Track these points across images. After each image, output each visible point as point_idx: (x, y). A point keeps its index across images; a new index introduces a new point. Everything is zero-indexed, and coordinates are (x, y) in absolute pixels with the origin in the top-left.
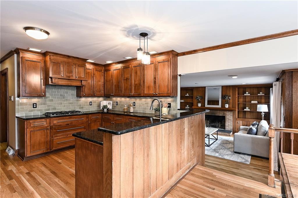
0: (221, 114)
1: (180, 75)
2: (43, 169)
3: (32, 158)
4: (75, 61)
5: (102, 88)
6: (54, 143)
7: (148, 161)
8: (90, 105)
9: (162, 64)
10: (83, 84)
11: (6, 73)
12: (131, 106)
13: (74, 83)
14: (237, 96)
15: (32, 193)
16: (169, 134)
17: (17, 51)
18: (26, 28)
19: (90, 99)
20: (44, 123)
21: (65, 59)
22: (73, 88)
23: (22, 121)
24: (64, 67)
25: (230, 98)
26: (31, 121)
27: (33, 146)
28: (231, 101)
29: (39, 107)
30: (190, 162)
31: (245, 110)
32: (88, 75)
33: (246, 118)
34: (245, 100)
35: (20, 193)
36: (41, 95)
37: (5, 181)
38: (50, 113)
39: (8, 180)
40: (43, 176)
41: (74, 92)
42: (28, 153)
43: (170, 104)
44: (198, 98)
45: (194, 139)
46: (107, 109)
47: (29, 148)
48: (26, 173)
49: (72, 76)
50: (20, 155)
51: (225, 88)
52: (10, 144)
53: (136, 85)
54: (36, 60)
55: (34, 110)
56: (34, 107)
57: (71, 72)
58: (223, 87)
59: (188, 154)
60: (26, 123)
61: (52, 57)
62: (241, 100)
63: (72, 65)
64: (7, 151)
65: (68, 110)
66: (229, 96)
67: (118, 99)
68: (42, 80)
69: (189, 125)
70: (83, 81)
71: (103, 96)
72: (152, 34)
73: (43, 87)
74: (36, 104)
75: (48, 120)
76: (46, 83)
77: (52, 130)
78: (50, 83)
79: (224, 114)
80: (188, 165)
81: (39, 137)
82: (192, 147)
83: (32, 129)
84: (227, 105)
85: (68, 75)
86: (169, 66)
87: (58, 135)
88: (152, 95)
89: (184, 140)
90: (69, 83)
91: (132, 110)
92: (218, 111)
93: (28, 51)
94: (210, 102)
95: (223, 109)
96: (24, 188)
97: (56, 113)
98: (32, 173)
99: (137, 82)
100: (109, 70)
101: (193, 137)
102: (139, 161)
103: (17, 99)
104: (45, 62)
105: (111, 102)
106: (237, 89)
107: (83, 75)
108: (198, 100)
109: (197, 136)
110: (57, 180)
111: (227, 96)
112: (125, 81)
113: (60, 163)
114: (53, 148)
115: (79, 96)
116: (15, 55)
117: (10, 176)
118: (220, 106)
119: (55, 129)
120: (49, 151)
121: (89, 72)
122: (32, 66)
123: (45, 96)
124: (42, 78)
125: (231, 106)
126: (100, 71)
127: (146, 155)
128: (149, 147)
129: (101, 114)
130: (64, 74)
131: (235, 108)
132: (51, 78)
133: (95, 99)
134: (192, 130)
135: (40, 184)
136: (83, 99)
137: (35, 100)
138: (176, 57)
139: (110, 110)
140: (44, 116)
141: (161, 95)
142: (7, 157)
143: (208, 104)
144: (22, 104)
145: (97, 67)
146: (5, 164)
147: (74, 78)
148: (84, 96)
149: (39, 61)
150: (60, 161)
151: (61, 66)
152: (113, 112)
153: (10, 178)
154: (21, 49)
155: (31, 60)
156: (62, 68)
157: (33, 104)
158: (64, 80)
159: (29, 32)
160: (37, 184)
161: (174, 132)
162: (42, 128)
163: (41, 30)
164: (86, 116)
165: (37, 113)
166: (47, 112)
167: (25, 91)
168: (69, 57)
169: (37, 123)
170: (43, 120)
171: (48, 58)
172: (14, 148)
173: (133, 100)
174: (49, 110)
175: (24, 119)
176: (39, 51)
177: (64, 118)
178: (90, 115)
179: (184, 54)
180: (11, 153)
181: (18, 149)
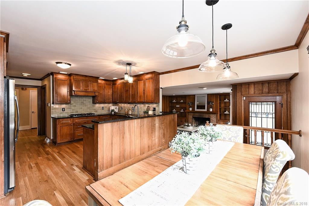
0: (206, 116)
1: (161, 88)
2: (68, 150)
3: (61, 144)
4: (91, 79)
5: (111, 97)
6: (76, 135)
7: (123, 141)
8: (103, 109)
9: (148, 80)
10: (96, 95)
11: (45, 88)
12: (130, 109)
13: (90, 94)
14: (219, 102)
15: (60, 161)
16: (141, 127)
17: (52, 74)
18: (57, 63)
19: (102, 105)
20: (69, 121)
21: (84, 78)
22: (90, 97)
23: (55, 119)
24: (83, 83)
25: (213, 103)
26: (61, 120)
27: (62, 136)
28: (215, 106)
29: (66, 111)
30: (161, 146)
31: (225, 113)
32: (101, 88)
33: (226, 120)
34: (225, 105)
35: (53, 161)
36: (67, 102)
37: (44, 156)
38: (73, 115)
39: (46, 155)
40: (67, 154)
41: (91, 100)
42: (59, 141)
43: (155, 108)
44: (189, 103)
45: (166, 132)
46: (114, 112)
47: (59, 137)
48: (57, 152)
49: (88, 89)
50: (54, 142)
51: (210, 96)
52: (47, 135)
53: (133, 95)
54: (64, 79)
55: (63, 113)
56: (63, 111)
57: (88, 86)
58: (208, 94)
59: (159, 141)
60: (57, 121)
61: (75, 77)
62: (223, 105)
63: (89, 82)
64: (45, 140)
65: (86, 113)
66: (213, 102)
67: (123, 105)
68: (68, 92)
69: (160, 122)
70: (96, 93)
71: (112, 102)
72: (134, 64)
73: (69, 97)
74: (64, 108)
75: (72, 119)
76: (71, 95)
77: (75, 126)
78: (73, 94)
79: (209, 116)
80: (159, 148)
81: (66, 130)
82: (163, 137)
83: (61, 125)
84: (211, 109)
85: (86, 88)
86: (153, 82)
87: (78, 129)
88: (143, 102)
89: (155, 131)
90: (86, 94)
91: (130, 113)
92: (205, 114)
93: (59, 73)
94: (198, 107)
95: (208, 112)
96: (55, 159)
97: (78, 115)
98: (61, 152)
99: (133, 93)
100: (116, 84)
101: (164, 130)
102: (116, 140)
103: (52, 105)
104: (70, 80)
105: (118, 107)
106: (219, 97)
107: (96, 88)
108: (190, 105)
109: (169, 130)
110: (75, 156)
111: (211, 102)
112: (126, 92)
113: (79, 147)
114: (75, 138)
115: (94, 103)
116: (51, 76)
117: (48, 153)
118: (206, 110)
119: (76, 125)
120: (72, 140)
121: (101, 86)
122: (62, 83)
123: (70, 103)
124: (68, 91)
125: (214, 110)
126: (110, 85)
127: (121, 137)
128: (124, 133)
129: (109, 116)
130: (83, 88)
131: (218, 111)
132: (74, 91)
133: (106, 105)
134: (163, 126)
135: (65, 157)
136: (97, 105)
137: (64, 106)
138: (158, 75)
139: (117, 113)
140: (70, 117)
141: (148, 102)
142: (46, 144)
143: (197, 109)
144: (55, 109)
145: (107, 82)
146: (44, 147)
147: (90, 90)
148: (97, 103)
149: (66, 80)
150: (79, 146)
151: (81, 82)
152: (119, 115)
153: (48, 154)
154: (55, 73)
155: (61, 79)
156: (81, 84)
157: (63, 108)
158: (83, 92)
159: (59, 65)
160: (63, 157)
161: (145, 126)
162: (68, 125)
163: (66, 63)
164: (98, 117)
165: (65, 114)
166: (72, 114)
167: (57, 100)
168: (86, 76)
169: (65, 121)
170: (69, 119)
171: (72, 77)
172: (50, 138)
173: (132, 105)
174: (73, 112)
175: (56, 118)
176: (66, 73)
177: (83, 118)
178: (101, 116)
179: (163, 73)
180: (48, 141)
181: (52, 139)
